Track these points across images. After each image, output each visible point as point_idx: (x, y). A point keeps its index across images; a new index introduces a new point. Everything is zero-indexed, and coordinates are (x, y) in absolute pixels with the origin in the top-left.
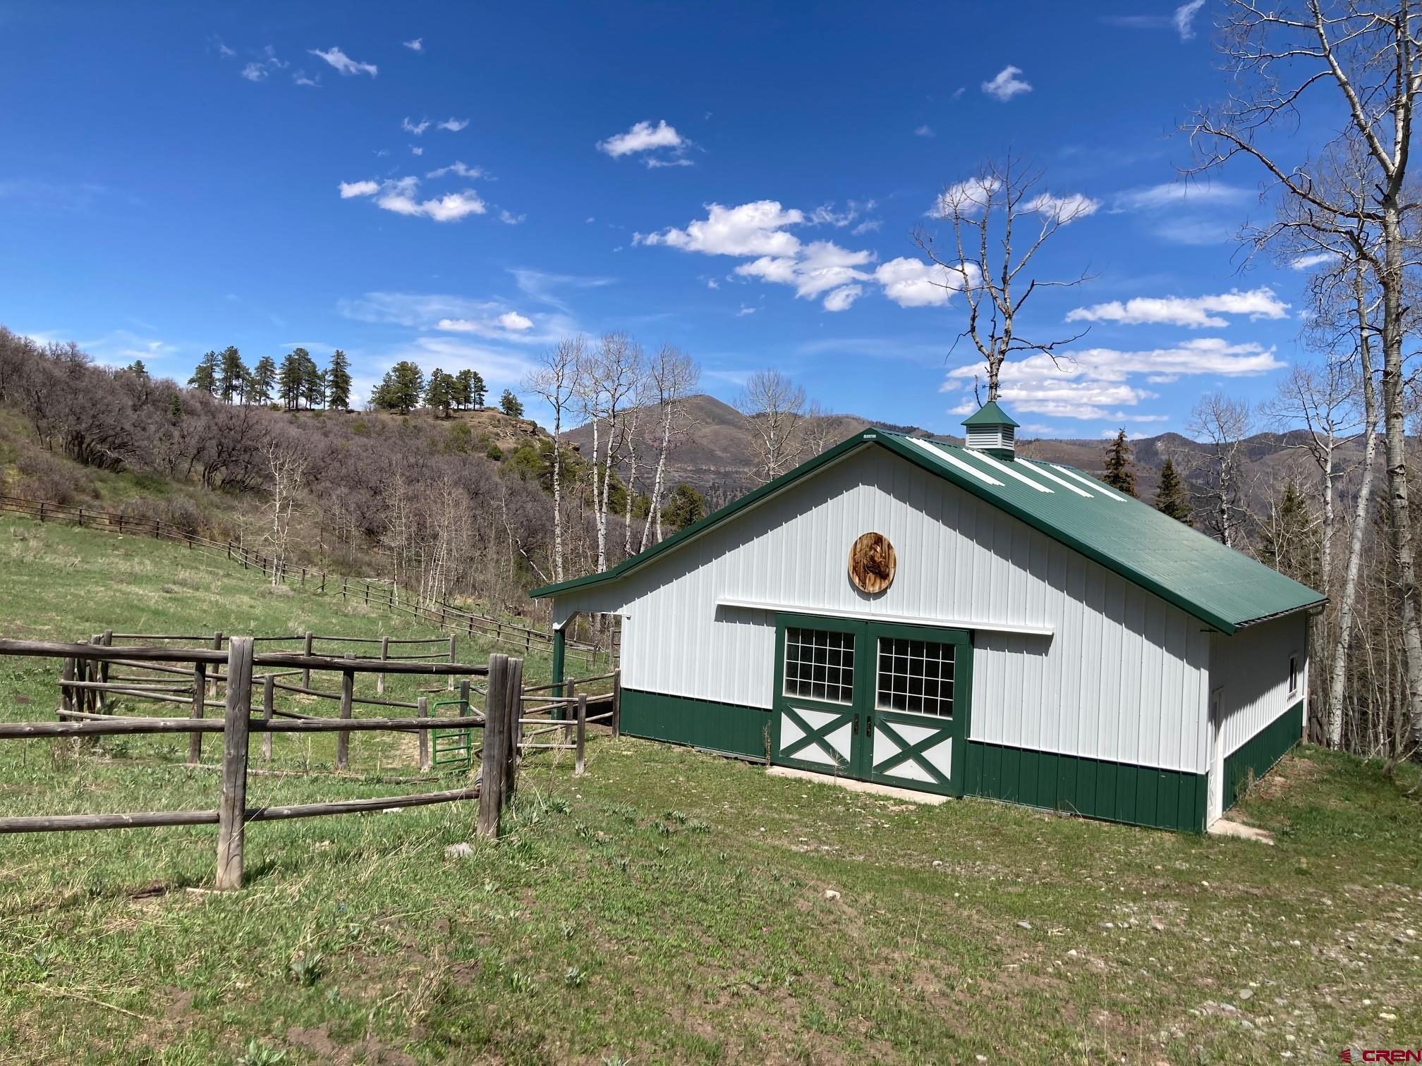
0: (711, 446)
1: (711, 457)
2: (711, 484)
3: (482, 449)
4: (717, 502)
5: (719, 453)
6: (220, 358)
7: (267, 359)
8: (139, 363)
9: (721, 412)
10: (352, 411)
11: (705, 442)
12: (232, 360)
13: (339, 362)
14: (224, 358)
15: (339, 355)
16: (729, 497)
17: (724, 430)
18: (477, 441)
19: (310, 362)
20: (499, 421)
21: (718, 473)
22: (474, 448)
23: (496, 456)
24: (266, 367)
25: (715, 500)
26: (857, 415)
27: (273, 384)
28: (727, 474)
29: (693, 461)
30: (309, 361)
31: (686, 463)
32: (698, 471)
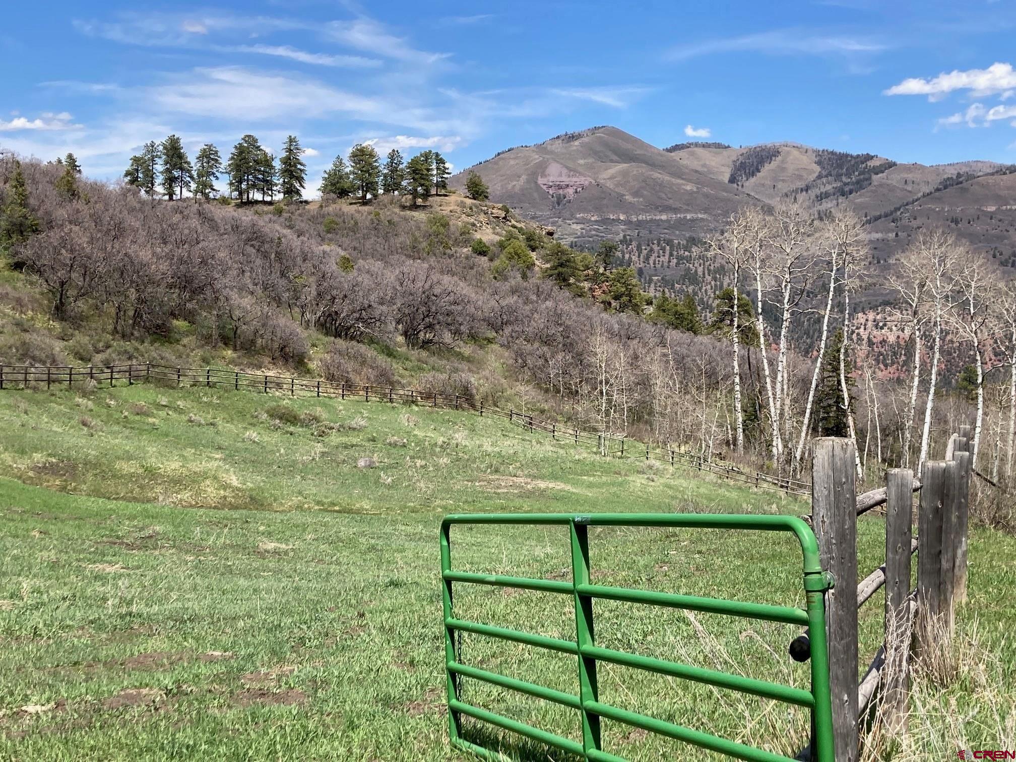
0: (620, 190)
1: (620, 203)
2: (621, 236)
3: (466, 243)
4: (630, 258)
5: (629, 198)
6: (161, 148)
7: (210, 147)
8: (70, 156)
9: (629, 146)
10: (306, 202)
11: (610, 185)
12: (174, 152)
13: (292, 147)
14: (165, 148)
15: (291, 140)
16: (645, 252)
17: (635, 169)
18: (457, 234)
19: (260, 150)
20: (471, 208)
21: (628, 222)
22: (457, 243)
23: (481, 250)
24: (209, 156)
25: (627, 256)
26: (798, 143)
27: (218, 174)
28: (640, 224)
29: (598, 209)
30: (258, 148)
31: (589, 211)
32: (605, 221)
